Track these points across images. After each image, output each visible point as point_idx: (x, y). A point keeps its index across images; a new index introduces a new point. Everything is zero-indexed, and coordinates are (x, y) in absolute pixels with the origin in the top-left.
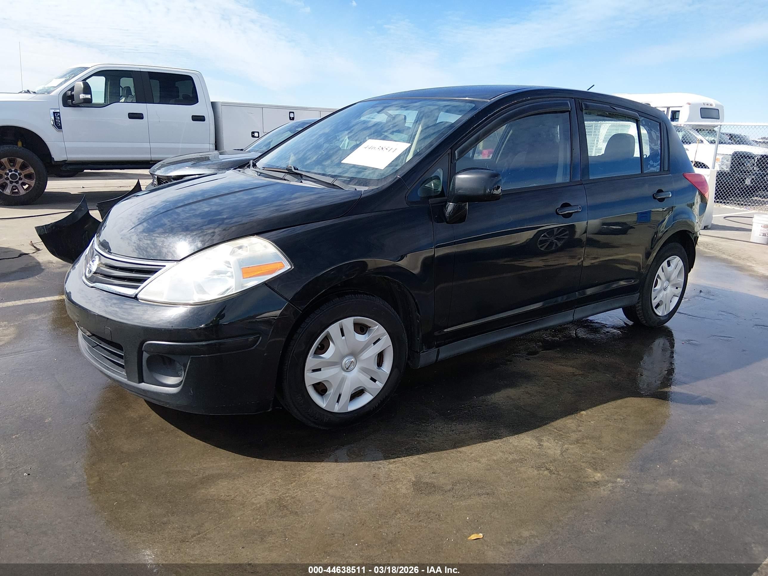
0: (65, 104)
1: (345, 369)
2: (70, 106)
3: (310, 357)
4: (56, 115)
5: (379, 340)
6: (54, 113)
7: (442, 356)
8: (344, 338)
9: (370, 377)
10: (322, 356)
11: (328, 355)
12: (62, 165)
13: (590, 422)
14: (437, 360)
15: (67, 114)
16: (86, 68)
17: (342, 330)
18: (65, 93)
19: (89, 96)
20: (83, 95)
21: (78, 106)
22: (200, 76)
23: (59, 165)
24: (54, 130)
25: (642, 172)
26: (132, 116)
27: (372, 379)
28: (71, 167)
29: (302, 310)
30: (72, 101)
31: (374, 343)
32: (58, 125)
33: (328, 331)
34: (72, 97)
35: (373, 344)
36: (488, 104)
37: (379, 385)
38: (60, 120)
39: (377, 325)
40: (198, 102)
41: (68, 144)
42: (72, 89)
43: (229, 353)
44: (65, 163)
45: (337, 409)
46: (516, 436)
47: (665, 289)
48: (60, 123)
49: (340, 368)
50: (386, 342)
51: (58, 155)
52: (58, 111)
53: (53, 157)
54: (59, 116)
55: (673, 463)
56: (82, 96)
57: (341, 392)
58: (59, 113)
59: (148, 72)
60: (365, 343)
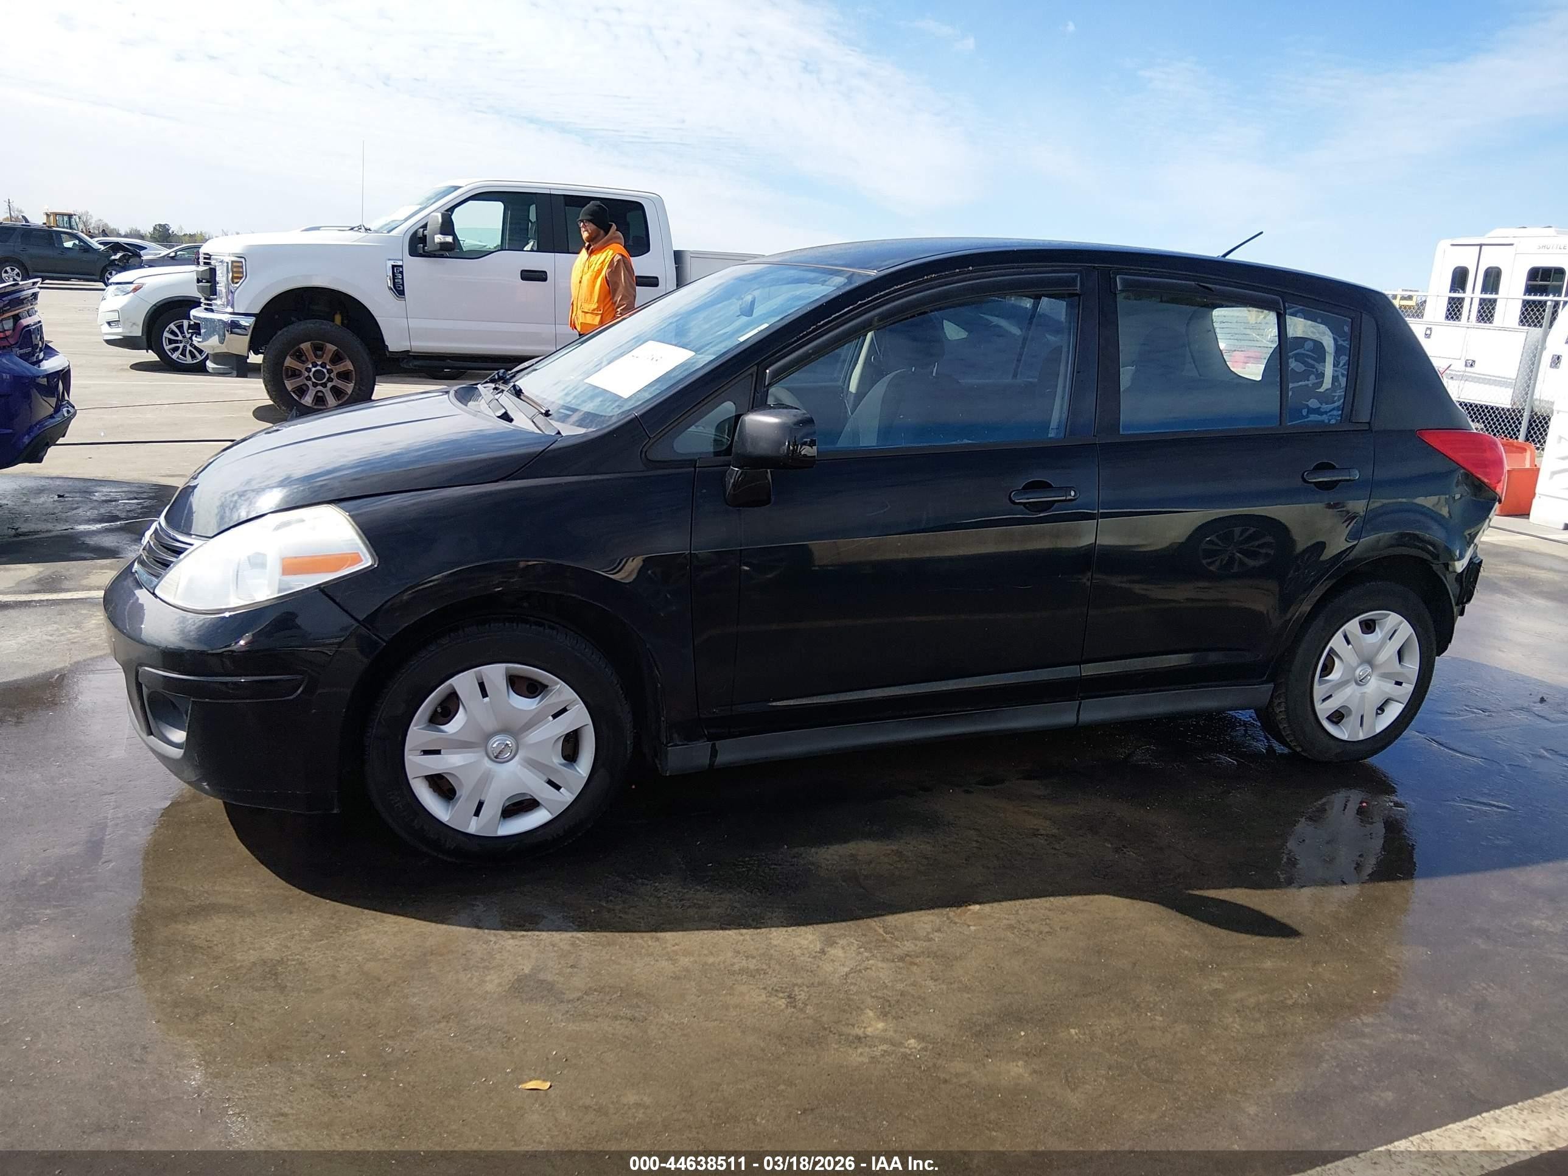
0: (413, 252)
1: (493, 757)
2: (421, 255)
3: (415, 726)
4: (397, 271)
5: (564, 710)
6: (393, 266)
7: (722, 759)
8: (486, 699)
9: (545, 778)
10: (442, 727)
11: (453, 727)
12: (404, 359)
13: (969, 926)
14: (711, 765)
15: (416, 269)
16: (457, 188)
17: (482, 686)
18: (416, 232)
19: (449, 239)
20: (440, 236)
21: (435, 256)
22: (659, 202)
23: (398, 359)
24: (390, 296)
25: (1281, 424)
26: (529, 275)
27: (550, 783)
28: (417, 363)
29: (386, 639)
30: (424, 246)
31: (555, 716)
32: (399, 289)
33: (451, 685)
34: (423, 240)
35: (551, 718)
36: (871, 279)
37: (567, 797)
38: (402, 279)
39: (558, 683)
40: (648, 250)
41: (414, 323)
42: (425, 226)
43: (231, 701)
44: (406, 355)
45: (473, 827)
46: (790, 929)
47: (1361, 682)
48: (403, 285)
49: (483, 753)
50: (579, 716)
51: (395, 343)
52: (400, 263)
53: (386, 343)
54: (402, 273)
55: (1063, 1035)
56: (439, 238)
57: (482, 798)
58: (402, 266)
59: (564, 196)
60: (533, 714)
